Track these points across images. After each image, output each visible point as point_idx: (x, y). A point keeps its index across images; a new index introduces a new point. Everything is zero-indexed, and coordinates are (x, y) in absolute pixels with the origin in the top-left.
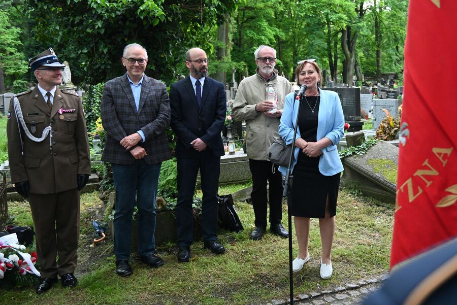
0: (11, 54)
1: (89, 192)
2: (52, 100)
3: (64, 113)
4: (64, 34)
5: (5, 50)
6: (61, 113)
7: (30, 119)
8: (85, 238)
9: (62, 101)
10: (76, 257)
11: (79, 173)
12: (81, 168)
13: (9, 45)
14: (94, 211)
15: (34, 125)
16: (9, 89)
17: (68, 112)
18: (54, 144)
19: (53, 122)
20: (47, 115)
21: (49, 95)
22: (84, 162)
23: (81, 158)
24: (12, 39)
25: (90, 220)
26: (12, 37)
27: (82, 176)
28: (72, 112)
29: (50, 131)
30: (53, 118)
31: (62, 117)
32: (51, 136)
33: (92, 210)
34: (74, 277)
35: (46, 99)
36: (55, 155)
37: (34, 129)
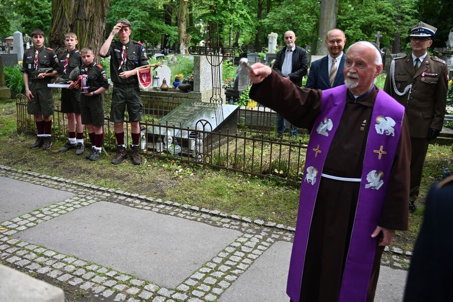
0: (408, 20)
1: (447, 145)
2: (419, 65)
3: (425, 76)
4: (444, 7)
5: (404, 18)
6: (423, 75)
7: (398, 77)
8: (432, 180)
9: (428, 66)
10: (418, 192)
11: (431, 127)
12: (433, 123)
13: (408, 14)
14: (447, 161)
15: (400, 82)
16: (403, 50)
17: (430, 76)
18: (411, 100)
19: (414, 82)
20: (411, 76)
21: (418, 60)
22: (437, 119)
23: (435, 115)
24: (410, 8)
25: (441, 167)
26: (410, 6)
27: (433, 130)
28: (434, 77)
29: (410, 89)
30: (415, 79)
31: (423, 79)
32: (410, 92)
33: (445, 160)
34: (414, 206)
35: (415, 64)
36: (410, 108)
37: (399, 85)
